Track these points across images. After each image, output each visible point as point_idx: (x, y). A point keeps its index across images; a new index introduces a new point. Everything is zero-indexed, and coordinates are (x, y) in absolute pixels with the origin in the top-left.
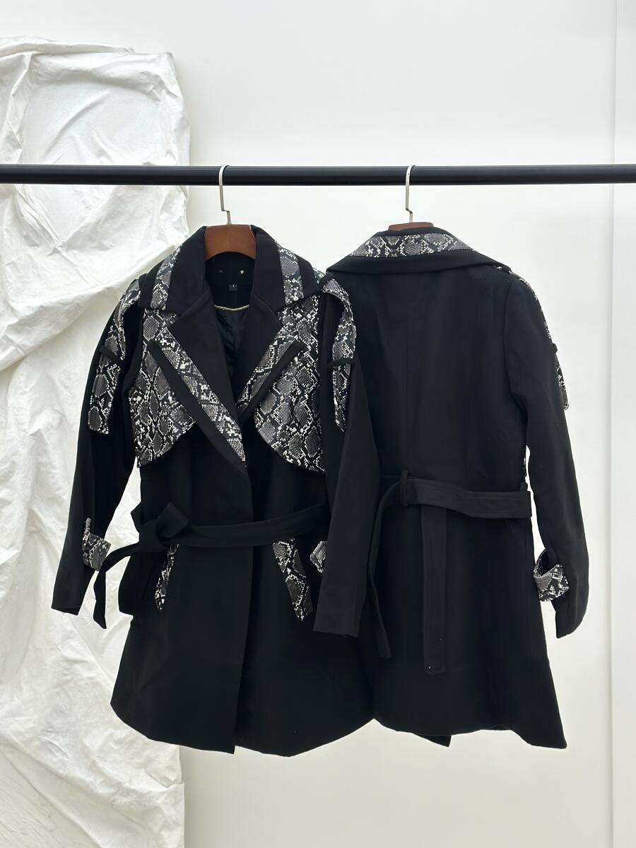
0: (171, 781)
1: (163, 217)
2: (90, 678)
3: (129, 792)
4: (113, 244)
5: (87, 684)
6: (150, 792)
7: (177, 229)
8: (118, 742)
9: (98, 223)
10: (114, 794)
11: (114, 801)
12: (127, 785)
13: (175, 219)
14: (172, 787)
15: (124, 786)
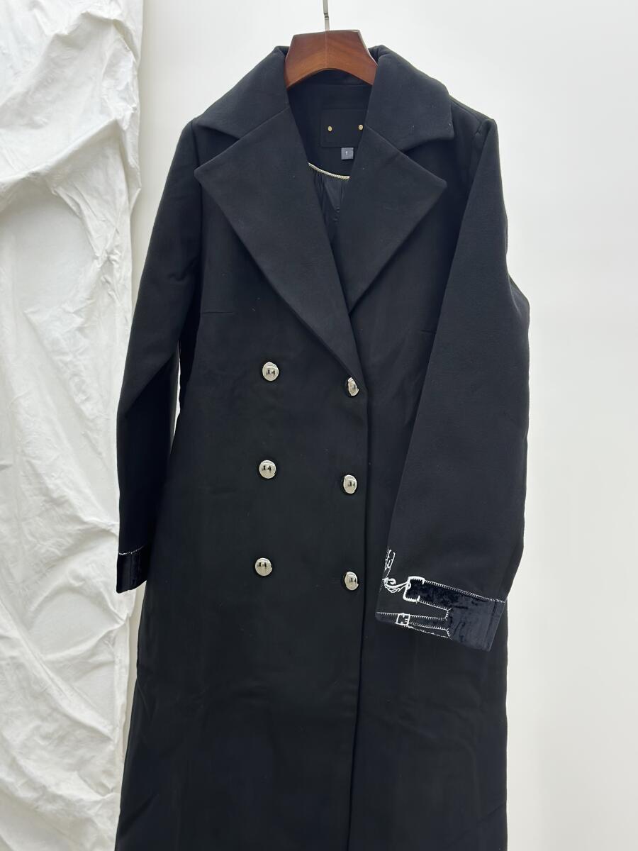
0: (109, 789)
1: (107, 83)
2: (13, 658)
3: (55, 798)
4: (46, 121)
5: (8, 664)
6: (81, 800)
7: (124, 99)
8: (46, 737)
9: (27, 93)
10: (37, 800)
11: (37, 808)
12: (53, 789)
13: (121, 88)
14: (109, 795)
15: (50, 790)
